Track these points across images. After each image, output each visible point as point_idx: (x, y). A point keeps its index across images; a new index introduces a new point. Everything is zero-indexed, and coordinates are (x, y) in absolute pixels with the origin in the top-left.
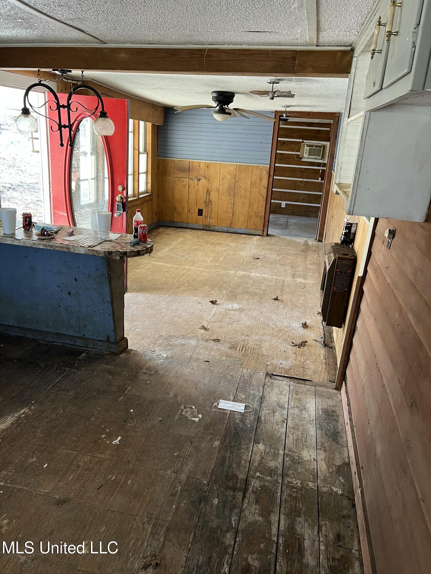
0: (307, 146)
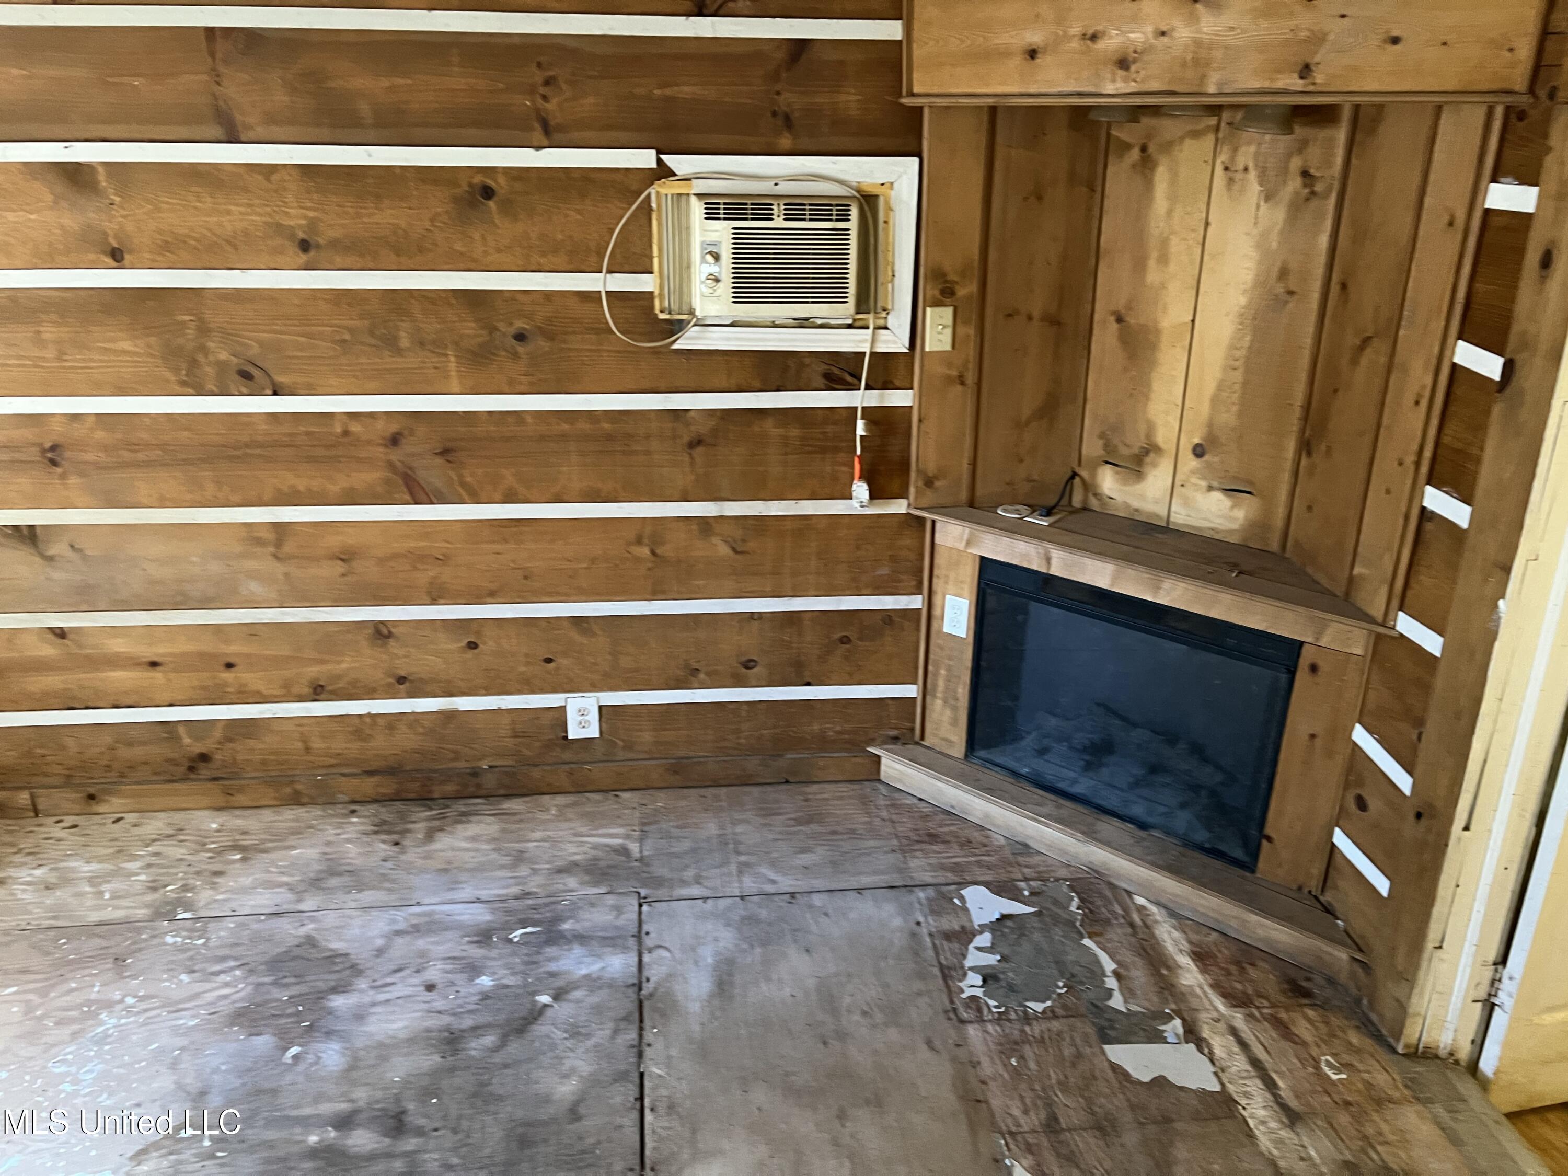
0: (712, 215)
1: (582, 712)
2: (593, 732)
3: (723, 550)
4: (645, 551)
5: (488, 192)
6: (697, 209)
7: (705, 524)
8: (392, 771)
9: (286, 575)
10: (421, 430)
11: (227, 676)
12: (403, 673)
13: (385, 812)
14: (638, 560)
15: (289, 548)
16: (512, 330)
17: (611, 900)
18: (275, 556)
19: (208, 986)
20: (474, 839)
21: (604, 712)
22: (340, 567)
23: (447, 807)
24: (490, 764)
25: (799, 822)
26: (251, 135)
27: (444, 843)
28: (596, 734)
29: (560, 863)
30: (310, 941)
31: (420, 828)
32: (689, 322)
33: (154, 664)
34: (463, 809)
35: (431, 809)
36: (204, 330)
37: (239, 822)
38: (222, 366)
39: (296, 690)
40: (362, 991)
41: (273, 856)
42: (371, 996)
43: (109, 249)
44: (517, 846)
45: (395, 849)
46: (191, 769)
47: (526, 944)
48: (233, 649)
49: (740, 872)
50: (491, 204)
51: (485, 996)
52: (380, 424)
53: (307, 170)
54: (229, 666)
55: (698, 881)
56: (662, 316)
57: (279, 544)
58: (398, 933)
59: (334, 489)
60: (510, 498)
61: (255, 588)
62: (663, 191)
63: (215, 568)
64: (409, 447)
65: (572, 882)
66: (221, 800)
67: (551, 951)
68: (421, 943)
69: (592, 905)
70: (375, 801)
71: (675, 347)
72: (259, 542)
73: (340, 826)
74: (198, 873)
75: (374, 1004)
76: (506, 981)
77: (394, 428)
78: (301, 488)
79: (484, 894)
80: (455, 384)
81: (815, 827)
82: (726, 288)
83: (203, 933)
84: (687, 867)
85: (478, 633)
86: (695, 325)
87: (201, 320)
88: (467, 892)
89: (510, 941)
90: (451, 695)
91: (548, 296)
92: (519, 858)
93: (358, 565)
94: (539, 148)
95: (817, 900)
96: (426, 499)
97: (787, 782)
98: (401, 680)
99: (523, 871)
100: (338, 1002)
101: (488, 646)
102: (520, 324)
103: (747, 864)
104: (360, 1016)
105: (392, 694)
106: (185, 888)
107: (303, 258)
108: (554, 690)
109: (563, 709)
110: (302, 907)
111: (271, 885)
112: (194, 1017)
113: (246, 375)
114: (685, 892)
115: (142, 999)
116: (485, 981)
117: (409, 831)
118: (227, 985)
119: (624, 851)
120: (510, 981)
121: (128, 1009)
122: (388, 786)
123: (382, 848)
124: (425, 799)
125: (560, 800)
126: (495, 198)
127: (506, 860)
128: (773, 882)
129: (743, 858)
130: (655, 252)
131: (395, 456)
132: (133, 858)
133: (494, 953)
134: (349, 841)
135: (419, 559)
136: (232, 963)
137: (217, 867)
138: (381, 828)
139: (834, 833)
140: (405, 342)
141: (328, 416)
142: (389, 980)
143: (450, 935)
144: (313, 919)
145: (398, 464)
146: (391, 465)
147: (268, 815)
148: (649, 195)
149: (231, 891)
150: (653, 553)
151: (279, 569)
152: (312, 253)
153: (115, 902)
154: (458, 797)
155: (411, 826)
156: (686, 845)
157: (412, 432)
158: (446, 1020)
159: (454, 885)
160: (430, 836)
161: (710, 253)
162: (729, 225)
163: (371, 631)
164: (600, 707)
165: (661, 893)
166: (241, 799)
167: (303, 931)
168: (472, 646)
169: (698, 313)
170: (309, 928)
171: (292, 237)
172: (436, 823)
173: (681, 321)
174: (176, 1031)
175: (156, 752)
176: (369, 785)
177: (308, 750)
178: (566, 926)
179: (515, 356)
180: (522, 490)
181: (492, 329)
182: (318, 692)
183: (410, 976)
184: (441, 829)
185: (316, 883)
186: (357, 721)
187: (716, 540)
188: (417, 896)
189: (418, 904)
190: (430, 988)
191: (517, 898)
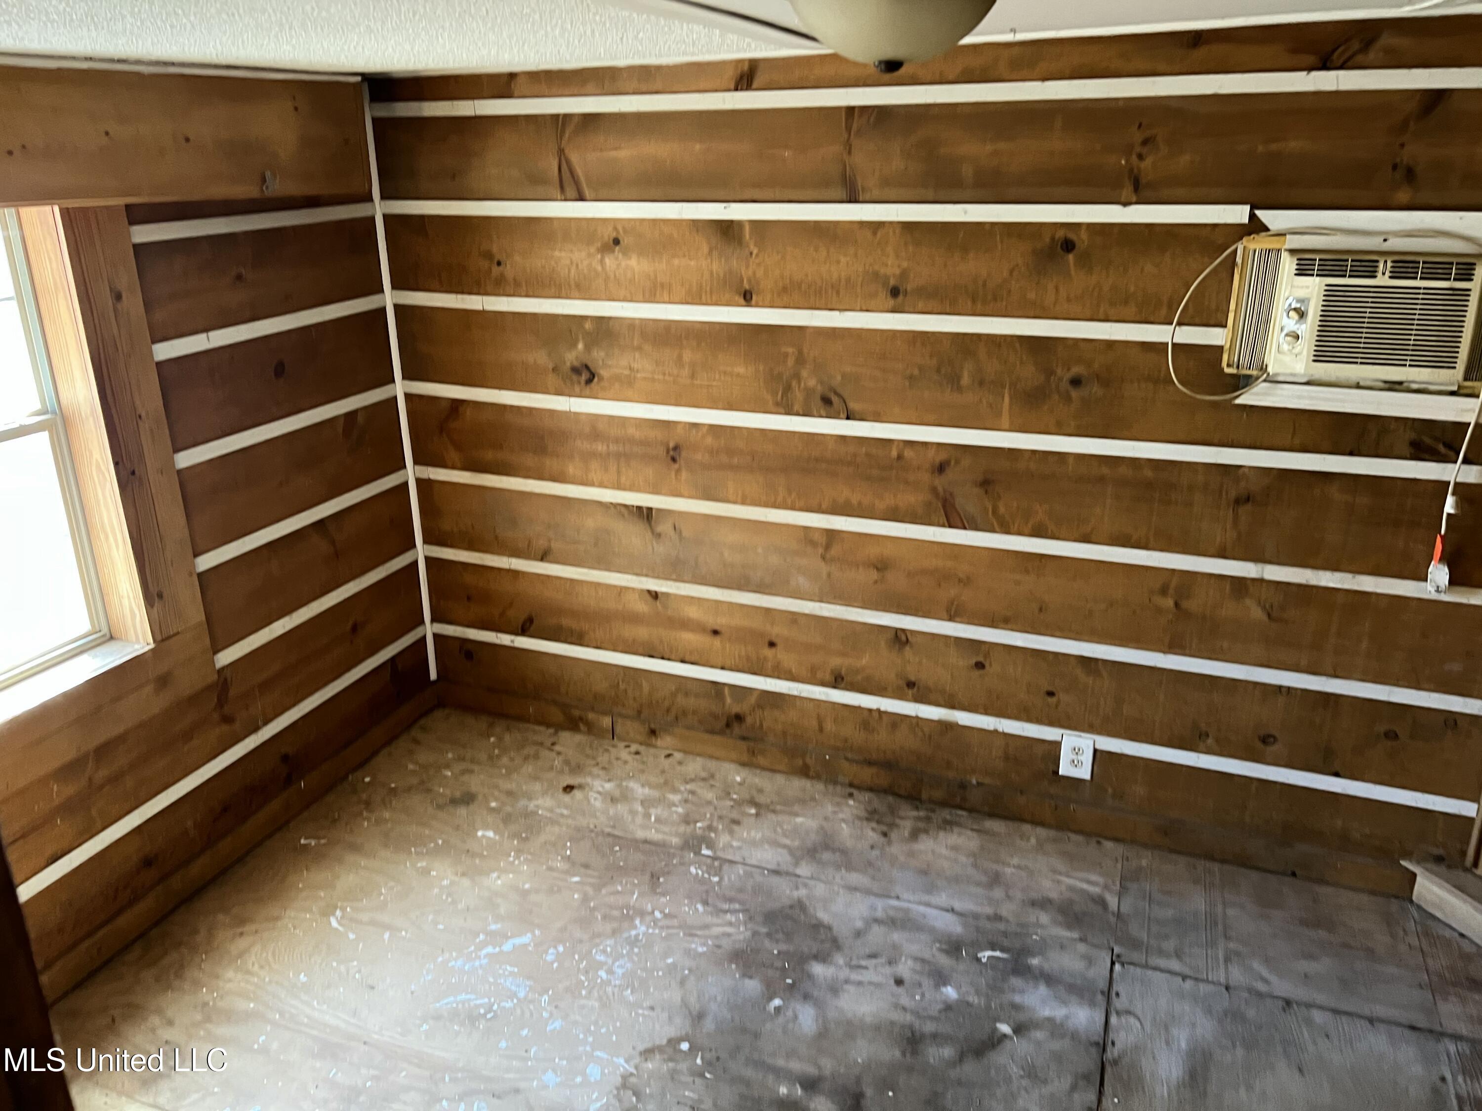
1: (1076, 751)
2: (1084, 773)
3: (1257, 614)
4: (1170, 603)
5: (1068, 246)
6: (1288, 264)
7: (1239, 584)
8: (888, 764)
9: (829, 575)
10: (966, 462)
11: (768, 653)
12: (913, 679)
13: (878, 803)
14: (1159, 610)
15: (834, 551)
16: (1068, 376)
17: (1082, 948)
18: (823, 558)
19: (716, 920)
20: (955, 848)
21: (1098, 754)
22: (874, 575)
23: (933, 811)
24: (980, 780)
25: (1305, 923)
26: (867, 197)
27: (925, 844)
28: (1087, 776)
29: (1034, 895)
30: (800, 905)
31: (907, 826)
32: (1257, 378)
33: (716, 632)
34: (948, 817)
35: (917, 808)
36: (801, 360)
37: (757, 780)
38: (809, 393)
39: (819, 675)
40: (836, 965)
41: (781, 818)
42: (844, 973)
43: (743, 290)
44: (995, 867)
45: (882, 839)
46: (728, 725)
47: (993, 968)
48: (777, 631)
49: (1227, 960)
50: (1071, 257)
51: (948, 1007)
52: (931, 453)
53: (909, 227)
54: (772, 644)
55: (1178, 955)
56: (1228, 370)
57: (827, 547)
58: (876, 921)
59: (881, 505)
60: (1039, 532)
61: (802, 581)
62: (1252, 246)
63: (774, 560)
64: (951, 474)
65: (1044, 918)
66: (745, 758)
67: (1016, 982)
68: (897, 936)
69: (1062, 947)
70: (871, 789)
71: (1238, 401)
72: (813, 543)
73: (838, 804)
74: (720, 818)
75: (847, 981)
76: (970, 999)
77: (942, 456)
78: (854, 502)
79: (958, 905)
80: (1006, 424)
81: (1322, 934)
82: (1306, 346)
83: (718, 872)
84: (1167, 937)
85: (987, 655)
86: (1265, 381)
87: (800, 352)
88: (942, 899)
89: (978, 960)
90: (953, 707)
91: (1110, 344)
92: (995, 880)
93: (891, 576)
94: (1125, 204)
95: (1318, 1016)
96: (960, 525)
97: (1294, 874)
98: (911, 685)
99: (998, 893)
100: (818, 969)
101: (994, 668)
102: (1077, 370)
103: (1238, 954)
104: (835, 989)
105: (899, 695)
106: (710, 828)
107: (891, 302)
108: (1051, 723)
109: (1057, 745)
110: (799, 871)
111: (775, 844)
112: (703, 945)
113: (827, 401)
114: (1162, 963)
115: (666, 916)
116: (950, 992)
117: (897, 826)
118: (730, 924)
119: (1102, 903)
120: (973, 999)
121: (655, 921)
122: (884, 780)
123: (871, 835)
124: (914, 798)
125: (1041, 832)
126: (1075, 251)
127: (984, 879)
128: (1266, 981)
129: (1232, 945)
130: (1232, 306)
131: (940, 482)
132: (675, 790)
133: (961, 967)
134: (843, 820)
135: (943, 577)
136: (737, 906)
137: (735, 815)
138: (872, 815)
139: (1346, 946)
140: (966, 380)
141: (887, 443)
142: (863, 963)
143: (924, 937)
144: (806, 885)
145: (940, 489)
146: (934, 490)
147: (780, 779)
148: (1236, 251)
149: (743, 840)
150: (1177, 605)
151: (824, 568)
152: (901, 298)
153: (657, 826)
154: (944, 804)
155: (898, 821)
156: (1170, 913)
157: (957, 462)
158: (909, 1018)
159: (931, 889)
160: (915, 835)
161: (1295, 309)
162: (1320, 282)
163: (891, 635)
164: (1095, 751)
165: (1136, 956)
166: (761, 760)
167: (796, 894)
168: (980, 666)
169: (1270, 369)
170: (802, 892)
171: (885, 283)
172: (921, 825)
173: (1249, 377)
174: (688, 952)
175: (704, 705)
176: (867, 774)
177: (821, 729)
178: (1035, 961)
179: (1068, 399)
180: (1051, 527)
181: (1049, 373)
182: (837, 681)
183: (883, 965)
184: (926, 831)
185: (812, 853)
186: (866, 713)
187: (1248, 602)
188: (898, 890)
189: (898, 898)
190: (899, 982)
191: (988, 918)
